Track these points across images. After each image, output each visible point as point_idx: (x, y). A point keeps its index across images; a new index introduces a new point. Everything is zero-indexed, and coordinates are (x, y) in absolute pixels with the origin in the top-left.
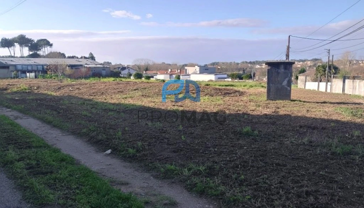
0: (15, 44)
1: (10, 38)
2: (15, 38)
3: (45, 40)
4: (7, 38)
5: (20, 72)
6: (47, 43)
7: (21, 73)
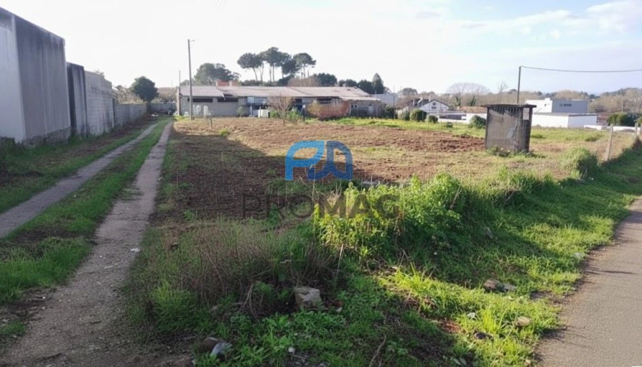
0: (264, 62)
1: (256, 54)
2: (262, 54)
3: (305, 54)
4: (253, 53)
5: (251, 107)
6: (308, 60)
7: (253, 109)
